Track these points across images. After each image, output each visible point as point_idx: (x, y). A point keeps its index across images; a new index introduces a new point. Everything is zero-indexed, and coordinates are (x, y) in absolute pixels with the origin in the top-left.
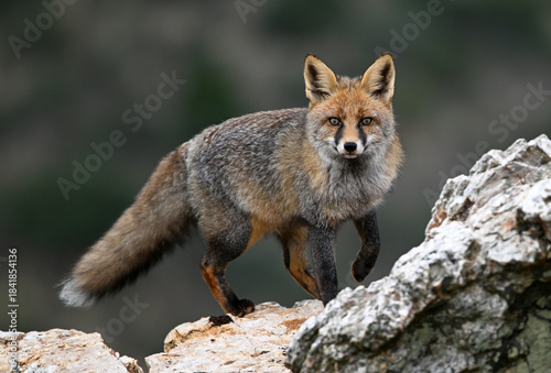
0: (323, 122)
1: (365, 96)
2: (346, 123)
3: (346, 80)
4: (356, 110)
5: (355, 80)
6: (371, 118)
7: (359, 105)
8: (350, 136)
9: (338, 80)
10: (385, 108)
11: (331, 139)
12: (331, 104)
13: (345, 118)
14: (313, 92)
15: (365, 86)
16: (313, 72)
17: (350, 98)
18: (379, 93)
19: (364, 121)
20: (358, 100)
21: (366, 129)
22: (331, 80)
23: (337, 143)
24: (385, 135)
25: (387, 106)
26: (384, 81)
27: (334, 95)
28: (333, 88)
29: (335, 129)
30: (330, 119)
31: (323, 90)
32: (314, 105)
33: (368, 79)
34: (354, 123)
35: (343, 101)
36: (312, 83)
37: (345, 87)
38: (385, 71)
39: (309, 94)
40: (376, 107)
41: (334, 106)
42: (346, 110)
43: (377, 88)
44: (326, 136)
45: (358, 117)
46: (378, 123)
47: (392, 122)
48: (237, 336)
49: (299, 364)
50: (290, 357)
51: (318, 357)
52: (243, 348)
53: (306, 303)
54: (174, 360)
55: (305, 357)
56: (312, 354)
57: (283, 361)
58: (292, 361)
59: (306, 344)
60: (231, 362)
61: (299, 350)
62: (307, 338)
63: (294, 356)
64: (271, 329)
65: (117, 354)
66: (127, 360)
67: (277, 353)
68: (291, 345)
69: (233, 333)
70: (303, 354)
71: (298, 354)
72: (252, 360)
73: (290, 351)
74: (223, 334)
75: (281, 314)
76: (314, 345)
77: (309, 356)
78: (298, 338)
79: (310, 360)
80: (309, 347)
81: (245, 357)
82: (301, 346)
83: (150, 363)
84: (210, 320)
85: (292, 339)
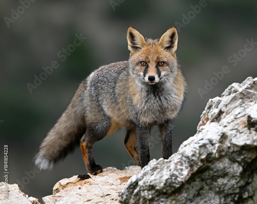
0: (137, 64)
1: (161, 50)
2: (150, 65)
3: (150, 41)
4: (156, 58)
5: (156, 40)
6: (164, 62)
7: (157, 55)
8: (152, 72)
9: (146, 40)
10: (171, 57)
11: (142, 74)
12: (142, 54)
13: (149, 62)
14: (132, 47)
15: (161, 44)
16: (132, 36)
17: (152, 50)
18: (169, 48)
19: (160, 64)
20: (157, 52)
21: (161, 68)
22: (142, 40)
23: (144, 76)
24: (171, 72)
25: (173, 56)
26: (172, 42)
27: (143, 49)
28: (143, 45)
29: (144, 68)
30: (141, 62)
31: (138, 46)
32: (132, 54)
33: (163, 40)
34: (154, 65)
35: (148, 52)
36: (132, 42)
37: (150, 44)
38: (172, 36)
39: (130, 48)
40: (166, 56)
41: (143, 55)
42: (149, 57)
43: (167, 45)
44: (139, 72)
45: (156, 62)
46: (168, 65)
47: (176, 64)
48: (93, 186)
49: (127, 201)
50: (122, 197)
51: (138, 197)
52: (96, 192)
53: (131, 167)
54: (58, 199)
55: (131, 198)
56: (135, 196)
57: (119, 200)
58: (123, 200)
59: (131, 190)
60: (90, 200)
61: (127, 194)
62: (132, 187)
63: (125, 197)
64: (112, 182)
65: (27, 196)
66: (32, 199)
67: (115, 195)
68: (123, 191)
69: (91, 184)
70: (129, 196)
71: (127, 196)
72: (101, 199)
73: (122, 194)
74: (85, 185)
75: (117, 174)
76: (136, 191)
77: (133, 197)
78: (127, 187)
79: (134, 199)
80: (133, 192)
81: (97, 198)
82: (128, 192)
83: (45, 201)
84: (78, 177)
85: (124, 187)
